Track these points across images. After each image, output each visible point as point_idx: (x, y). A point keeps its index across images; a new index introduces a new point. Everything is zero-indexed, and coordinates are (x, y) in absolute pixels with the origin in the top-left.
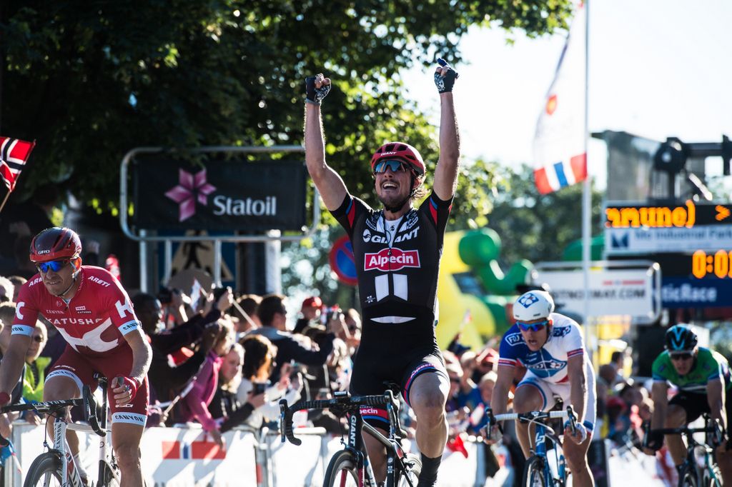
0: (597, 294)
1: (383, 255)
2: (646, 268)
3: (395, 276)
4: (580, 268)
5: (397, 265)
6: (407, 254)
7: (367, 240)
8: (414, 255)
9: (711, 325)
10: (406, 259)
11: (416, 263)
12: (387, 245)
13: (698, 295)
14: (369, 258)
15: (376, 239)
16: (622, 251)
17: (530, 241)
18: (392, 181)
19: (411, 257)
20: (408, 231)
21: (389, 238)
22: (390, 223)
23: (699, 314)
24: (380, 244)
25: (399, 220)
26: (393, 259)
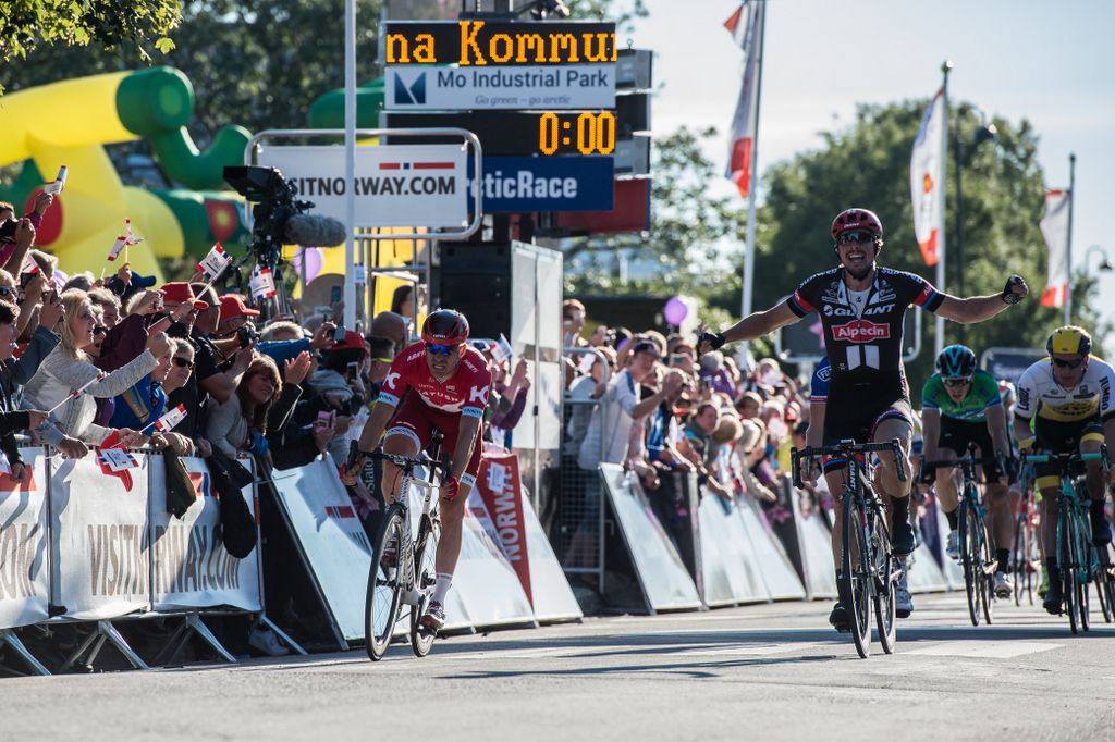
0: (370, 186)
1: (852, 326)
2: (459, 140)
3: (866, 347)
4: (340, 139)
5: (868, 337)
6: (878, 327)
7: (829, 314)
8: (885, 328)
9: (569, 243)
10: (877, 331)
11: (886, 334)
12: (854, 317)
13: (545, 188)
14: (837, 331)
15: (840, 312)
16: (414, 108)
17: (250, 88)
18: (859, 252)
19: (882, 330)
20: (880, 304)
21: (854, 310)
22: (854, 295)
23: (548, 224)
24: (845, 316)
25: (867, 292)
26: (863, 331)
